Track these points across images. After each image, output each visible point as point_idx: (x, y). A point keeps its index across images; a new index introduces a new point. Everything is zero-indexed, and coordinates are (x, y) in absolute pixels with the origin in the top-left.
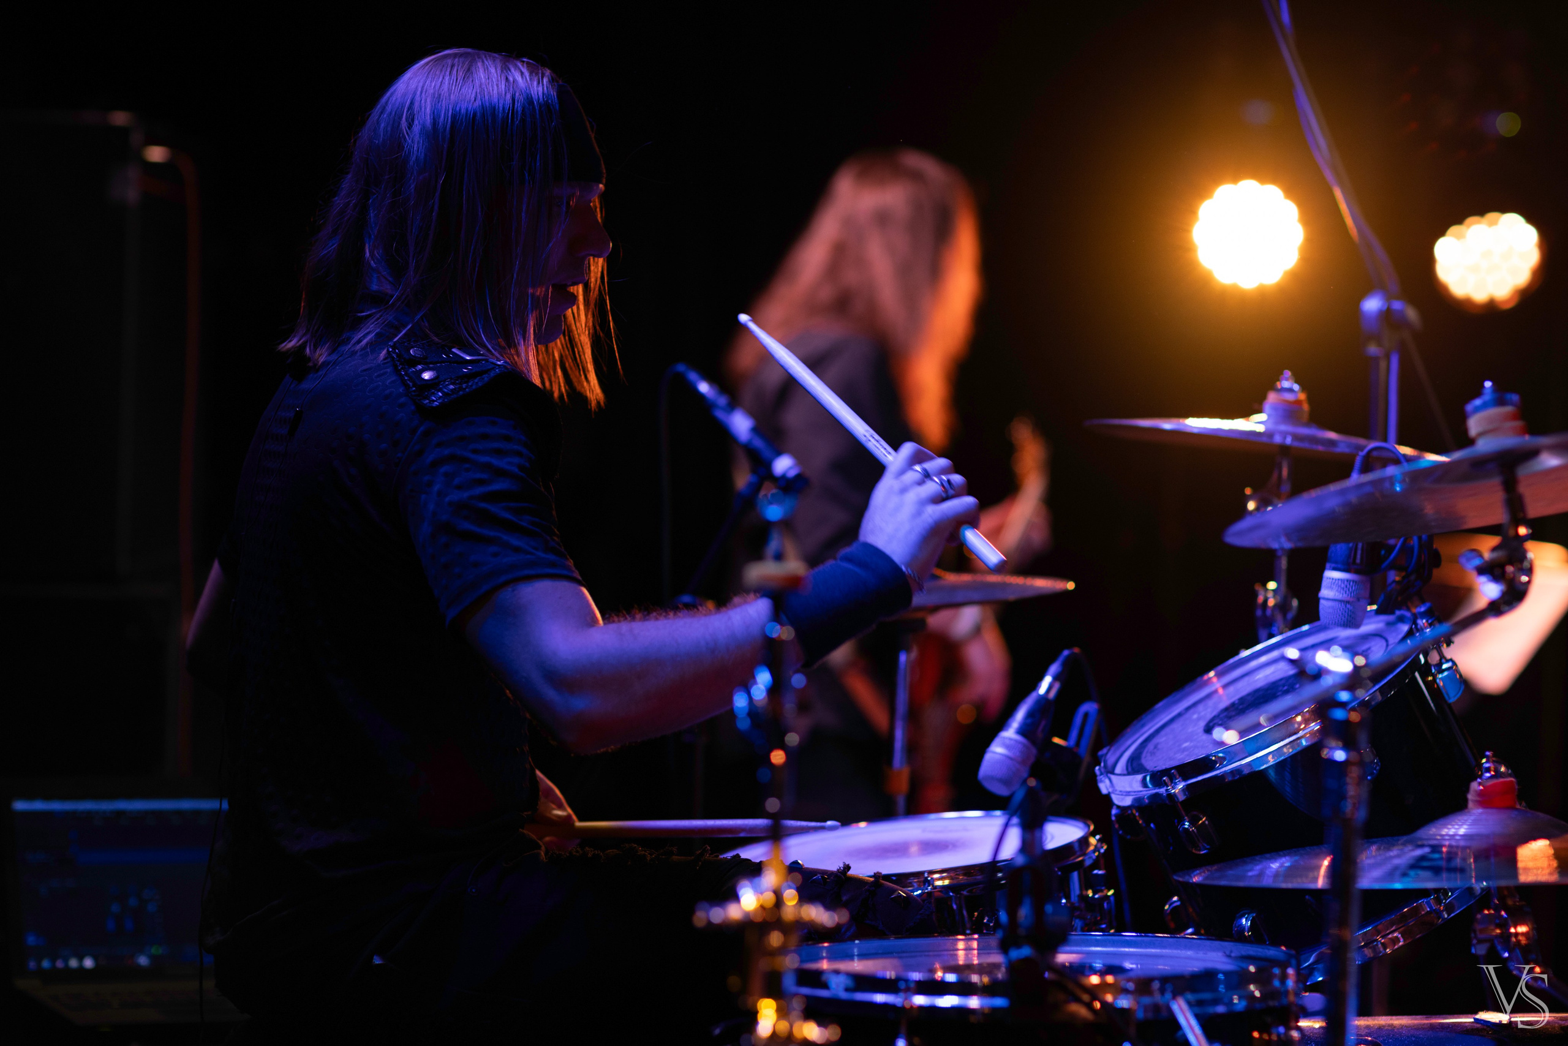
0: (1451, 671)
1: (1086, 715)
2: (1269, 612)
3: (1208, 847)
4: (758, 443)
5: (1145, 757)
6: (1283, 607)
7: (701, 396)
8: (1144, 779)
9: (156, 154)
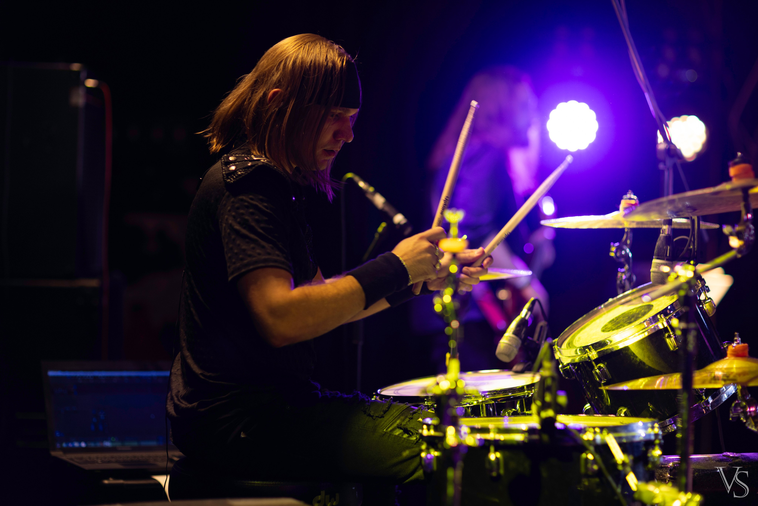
0: (710, 302)
1: (541, 327)
2: (623, 282)
3: (606, 380)
4: (387, 209)
5: (575, 342)
6: (630, 279)
7: (360, 189)
8: (576, 351)
9: (90, 83)
